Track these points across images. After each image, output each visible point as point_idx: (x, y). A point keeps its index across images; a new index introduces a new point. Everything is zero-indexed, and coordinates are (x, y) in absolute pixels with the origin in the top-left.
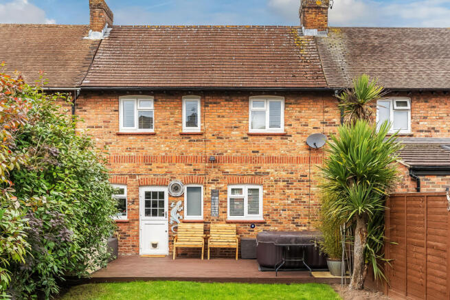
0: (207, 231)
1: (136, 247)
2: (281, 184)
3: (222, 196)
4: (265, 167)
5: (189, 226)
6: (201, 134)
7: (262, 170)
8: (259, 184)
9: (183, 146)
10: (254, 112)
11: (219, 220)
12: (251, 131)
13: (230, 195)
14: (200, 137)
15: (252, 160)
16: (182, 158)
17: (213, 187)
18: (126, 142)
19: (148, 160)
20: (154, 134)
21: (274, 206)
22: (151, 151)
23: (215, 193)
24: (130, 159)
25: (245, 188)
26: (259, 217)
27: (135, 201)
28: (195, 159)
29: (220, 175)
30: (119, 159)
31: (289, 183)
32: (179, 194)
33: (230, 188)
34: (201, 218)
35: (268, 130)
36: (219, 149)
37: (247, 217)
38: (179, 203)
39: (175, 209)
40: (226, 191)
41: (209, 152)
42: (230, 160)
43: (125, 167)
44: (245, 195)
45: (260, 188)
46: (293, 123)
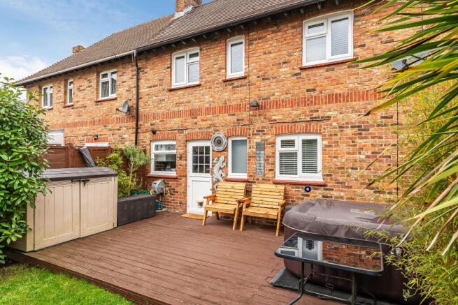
0: (248, 192)
1: (183, 204)
2: (349, 131)
3: (269, 150)
4: (324, 110)
5: (229, 185)
6: (245, 78)
7: (320, 114)
8: (316, 133)
9: (226, 94)
10: (309, 40)
11: (265, 180)
12: (305, 64)
13: (279, 148)
14: (243, 82)
15: (306, 102)
16: (225, 109)
17: (258, 139)
18: (175, 97)
19: (193, 113)
20: (199, 86)
21: (338, 162)
22: (196, 104)
23: (260, 146)
24: (179, 114)
25: (298, 139)
26: (317, 178)
27: (183, 157)
28: (239, 108)
29: (266, 124)
30: (170, 115)
31: (361, 129)
32: (221, 148)
33: (279, 140)
34: (244, 176)
35: (330, 58)
36: (264, 92)
37: (301, 177)
38: (222, 158)
39: (217, 166)
40: (274, 144)
41: (254, 98)
42: (277, 104)
43: (175, 122)
44: (298, 148)
45: (319, 138)
46: (367, 41)
